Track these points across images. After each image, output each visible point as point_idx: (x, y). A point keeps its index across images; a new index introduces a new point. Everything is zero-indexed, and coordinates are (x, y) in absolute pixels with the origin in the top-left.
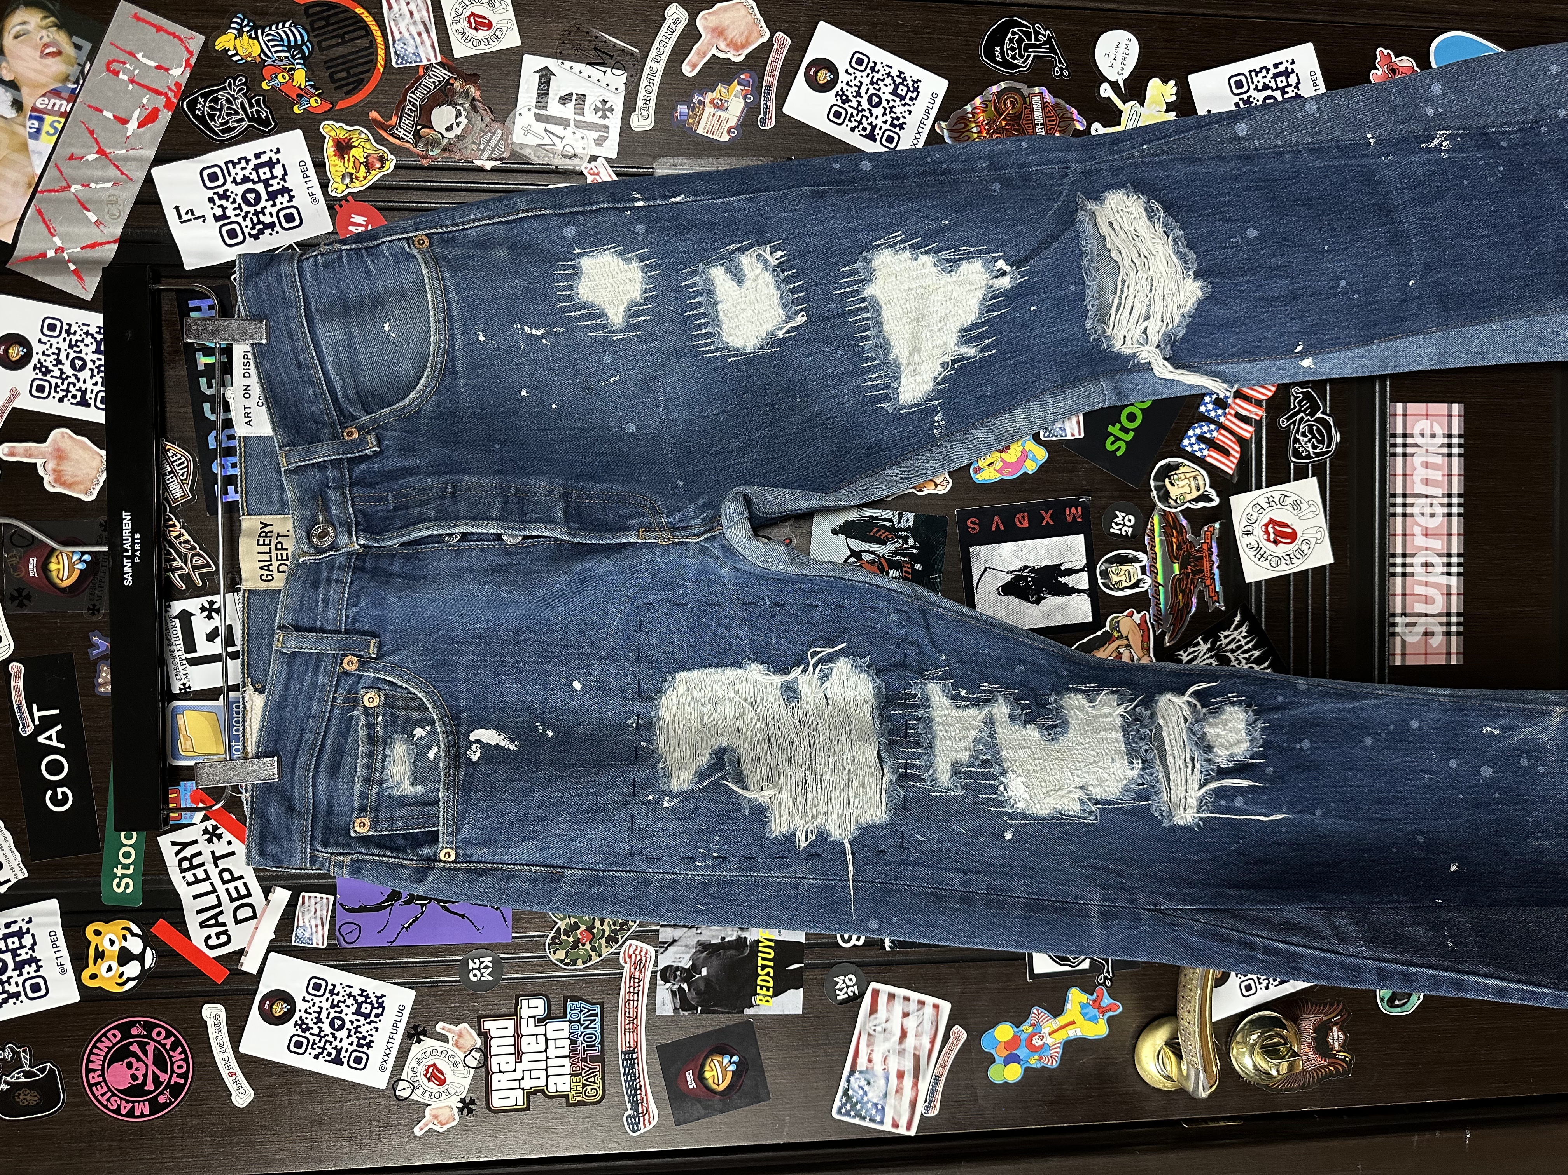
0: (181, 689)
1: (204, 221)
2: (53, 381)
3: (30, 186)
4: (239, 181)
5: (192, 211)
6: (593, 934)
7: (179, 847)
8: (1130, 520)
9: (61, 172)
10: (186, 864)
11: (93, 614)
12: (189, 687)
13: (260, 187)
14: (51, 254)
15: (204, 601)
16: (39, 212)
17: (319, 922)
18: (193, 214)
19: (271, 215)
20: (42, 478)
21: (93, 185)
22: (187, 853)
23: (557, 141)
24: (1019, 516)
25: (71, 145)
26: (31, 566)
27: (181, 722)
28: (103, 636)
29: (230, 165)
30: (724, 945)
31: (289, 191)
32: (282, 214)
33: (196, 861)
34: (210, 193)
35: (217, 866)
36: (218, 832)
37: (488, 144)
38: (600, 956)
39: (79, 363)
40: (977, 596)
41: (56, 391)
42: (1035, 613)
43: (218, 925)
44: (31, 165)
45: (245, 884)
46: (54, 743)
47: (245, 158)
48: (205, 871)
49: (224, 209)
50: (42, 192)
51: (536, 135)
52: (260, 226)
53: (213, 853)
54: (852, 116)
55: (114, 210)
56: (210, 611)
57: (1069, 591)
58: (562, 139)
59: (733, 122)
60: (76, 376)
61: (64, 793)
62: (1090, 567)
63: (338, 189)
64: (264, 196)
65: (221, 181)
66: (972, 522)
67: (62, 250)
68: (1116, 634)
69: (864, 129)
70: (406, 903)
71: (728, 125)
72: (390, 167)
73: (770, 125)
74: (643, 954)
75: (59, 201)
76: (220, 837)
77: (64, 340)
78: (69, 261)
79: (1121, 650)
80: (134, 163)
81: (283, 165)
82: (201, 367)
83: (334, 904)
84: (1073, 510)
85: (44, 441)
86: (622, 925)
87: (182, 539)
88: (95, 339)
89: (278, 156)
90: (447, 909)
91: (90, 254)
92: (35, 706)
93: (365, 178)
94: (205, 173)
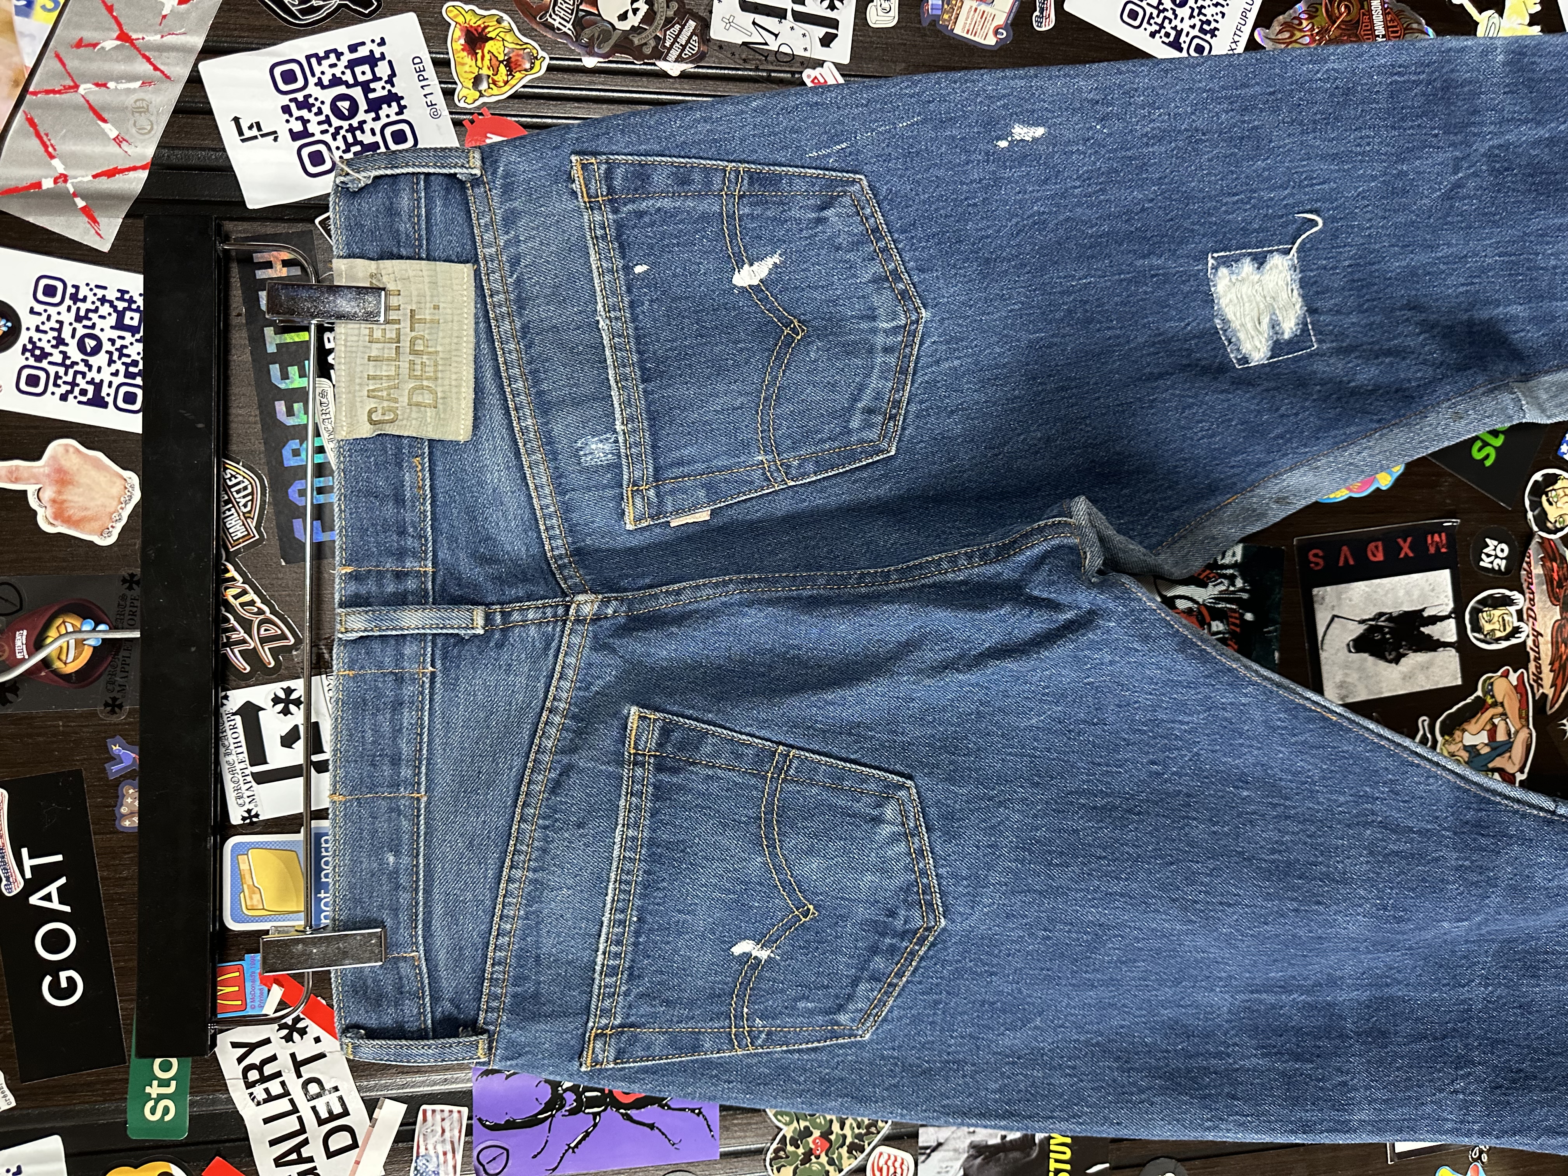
0: (244, 819)
1: (276, 139)
2: (52, 370)
3: (16, 83)
4: (326, 82)
5: (258, 124)
6: (830, 1141)
7: (242, 1051)
8: (1502, 550)
9: (63, 64)
10: (254, 1075)
11: (113, 712)
12: (257, 815)
13: (357, 93)
14: (48, 184)
15: (277, 688)
16: (31, 122)
17: (448, 1147)
18: (259, 129)
19: (373, 133)
20: (35, 513)
21: (112, 85)
22: (255, 1058)
23: (769, 38)
24: (1372, 546)
25: (79, 26)
26: (18, 643)
27: (244, 866)
28: (130, 743)
29: (314, 61)
30: (1004, 1147)
31: (398, 99)
32: (388, 131)
33: (268, 1070)
34: (285, 100)
35: (299, 1076)
36: (300, 1025)
37: (675, 41)
38: (840, 1171)
39: (90, 343)
40: (1323, 655)
41: (56, 385)
42: (1394, 676)
43: (301, 1160)
44: (19, 52)
45: (341, 1099)
46: (55, 905)
47: (335, 51)
48: (283, 1084)
49: (305, 122)
50: (35, 93)
51: (741, 29)
52: (358, 148)
53: (293, 1056)
54: (1151, 17)
55: (143, 121)
56: (285, 703)
57: (1433, 645)
58: (776, 36)
59: (1001, 20)
60: (86, 362)
61: (70, 980)
62: (1458, 613)
63: (466, 97)
64: (363, 105)
65: (300, 83)
66: (1316, 555)
67: (65, 178)
68: (1490, 701)
69: (1167, 35)
70: (573, 1112)
71: (995, 24)
72: (540, 69)
73: (1048, 24)
74: (897, 1165)
75: (61, 107)
76: (303, 1032)
77: (69, 309)
78: (75, 195)
79: (1496, 721)
80: (174, 54)
81: (390, 62)
82: (271, 349)
83: (470, 1118)
84: (1436, 538)
85: (38, 458)
86: (868, 1127)
87: (245, 599)
88: (115, 308)
89: (383, 49)
90: (629, 1118)
91: (105, 184)
92: (25, 852)
93: (506, 83)
94: (278, 71)
